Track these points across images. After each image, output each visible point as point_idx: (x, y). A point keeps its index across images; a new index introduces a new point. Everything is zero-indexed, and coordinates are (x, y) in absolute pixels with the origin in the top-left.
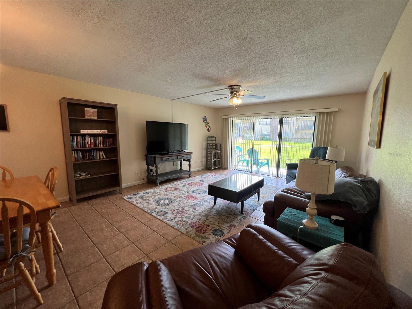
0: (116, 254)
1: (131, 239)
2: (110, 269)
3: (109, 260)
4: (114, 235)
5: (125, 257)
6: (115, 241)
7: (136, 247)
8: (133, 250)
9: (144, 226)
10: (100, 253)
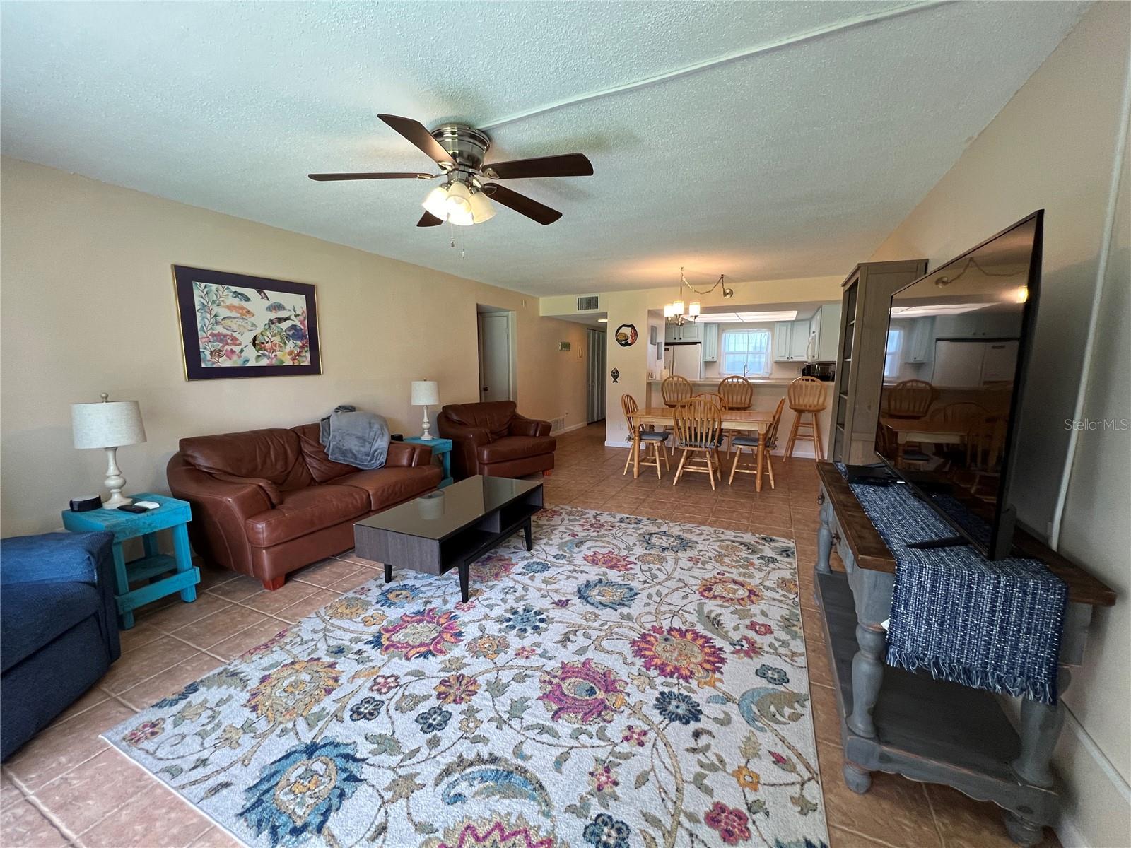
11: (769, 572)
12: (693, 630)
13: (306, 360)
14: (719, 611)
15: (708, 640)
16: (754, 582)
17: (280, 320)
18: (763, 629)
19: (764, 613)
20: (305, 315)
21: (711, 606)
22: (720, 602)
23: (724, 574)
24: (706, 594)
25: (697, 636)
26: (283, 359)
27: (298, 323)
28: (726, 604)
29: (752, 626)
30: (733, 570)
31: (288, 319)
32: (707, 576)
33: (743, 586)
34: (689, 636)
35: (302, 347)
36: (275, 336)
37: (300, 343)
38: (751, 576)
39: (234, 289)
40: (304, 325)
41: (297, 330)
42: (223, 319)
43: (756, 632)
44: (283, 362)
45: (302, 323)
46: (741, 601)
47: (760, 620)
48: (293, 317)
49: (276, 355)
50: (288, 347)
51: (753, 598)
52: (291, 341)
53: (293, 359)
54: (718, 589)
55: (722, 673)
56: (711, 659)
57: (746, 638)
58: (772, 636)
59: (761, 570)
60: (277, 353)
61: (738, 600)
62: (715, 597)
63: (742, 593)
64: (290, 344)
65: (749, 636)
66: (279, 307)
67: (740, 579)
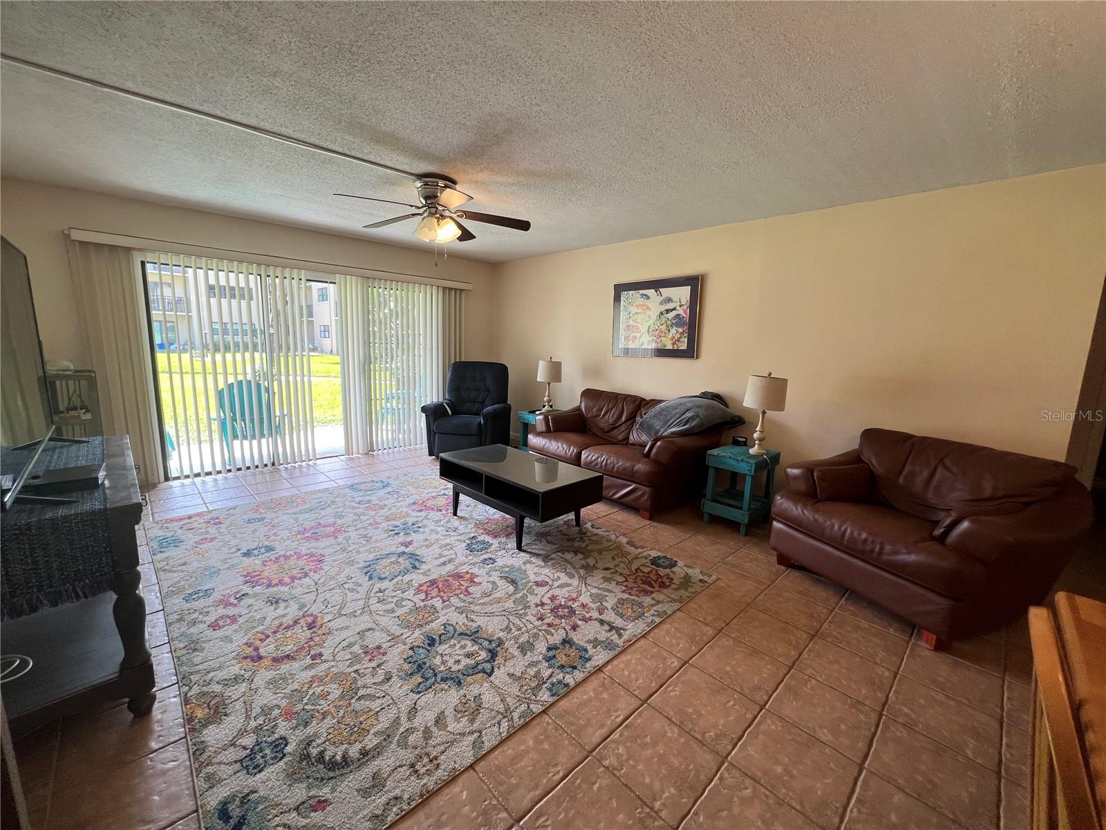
0: (830, 737)
1: (749, 716)
2: (883, 732)
3: (861, 745)
4: (748, 782)
5: (827, 709)
6: (778, 762)
7: (777, 695)
8: (791, 699)
9: (660, 696)
10: (870, 755)
11: (248, 717)
12: (288, 584)
13: (683, 346)
14: (280, 611)
15: (269, 586)
16: (264, 675)
17: (668, 311)
18: (221, 623)
19: (228, 639)
20: (688, 304)
21: (293, 611)
22: (288, 620)
23: (313, 658)
24: (310, 620)
25: (281, 583)
26: (666, 343)
27: (681, 312)
28: (277, 622)
29: (234, 619)
30: (307, 675)
31: (674, 309)
32: (330, 642)
33: (276, 660)
34: (287, 580)
35: (682, 333)
36: (662, 325)
37: (681, 330)
38: (272, 683)
39: (641, 292)
40: (686, 314)
41: (680, 319)
42: (633, 315)
43: (228, 617)
44: (666, 346)
45: (685, 312)
46: (263, 637)
47: (228, 630)
48: (678, 308)
49: (661, 340)
50: (671, 334)
51: (249, 651)
52: (674, 328)
53: (673, 344)
54: (302, 634)
55: (242, 576)
56: (257, 578)
57: (235, 605)
58: (208, 623)
59: (265, 711)
60: (663, 338)
61: (268, 637)
62: (296, 622)
63: (267, 649)
64: (673, 331)
65: (233, 609)
66: (669, 300)
67: (285, 667)
